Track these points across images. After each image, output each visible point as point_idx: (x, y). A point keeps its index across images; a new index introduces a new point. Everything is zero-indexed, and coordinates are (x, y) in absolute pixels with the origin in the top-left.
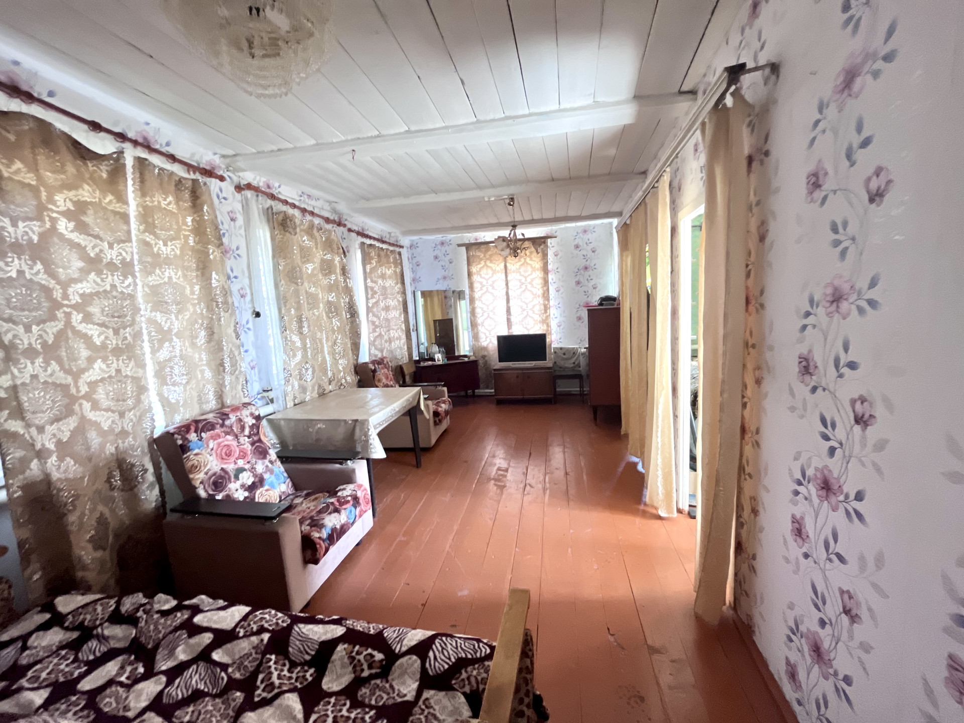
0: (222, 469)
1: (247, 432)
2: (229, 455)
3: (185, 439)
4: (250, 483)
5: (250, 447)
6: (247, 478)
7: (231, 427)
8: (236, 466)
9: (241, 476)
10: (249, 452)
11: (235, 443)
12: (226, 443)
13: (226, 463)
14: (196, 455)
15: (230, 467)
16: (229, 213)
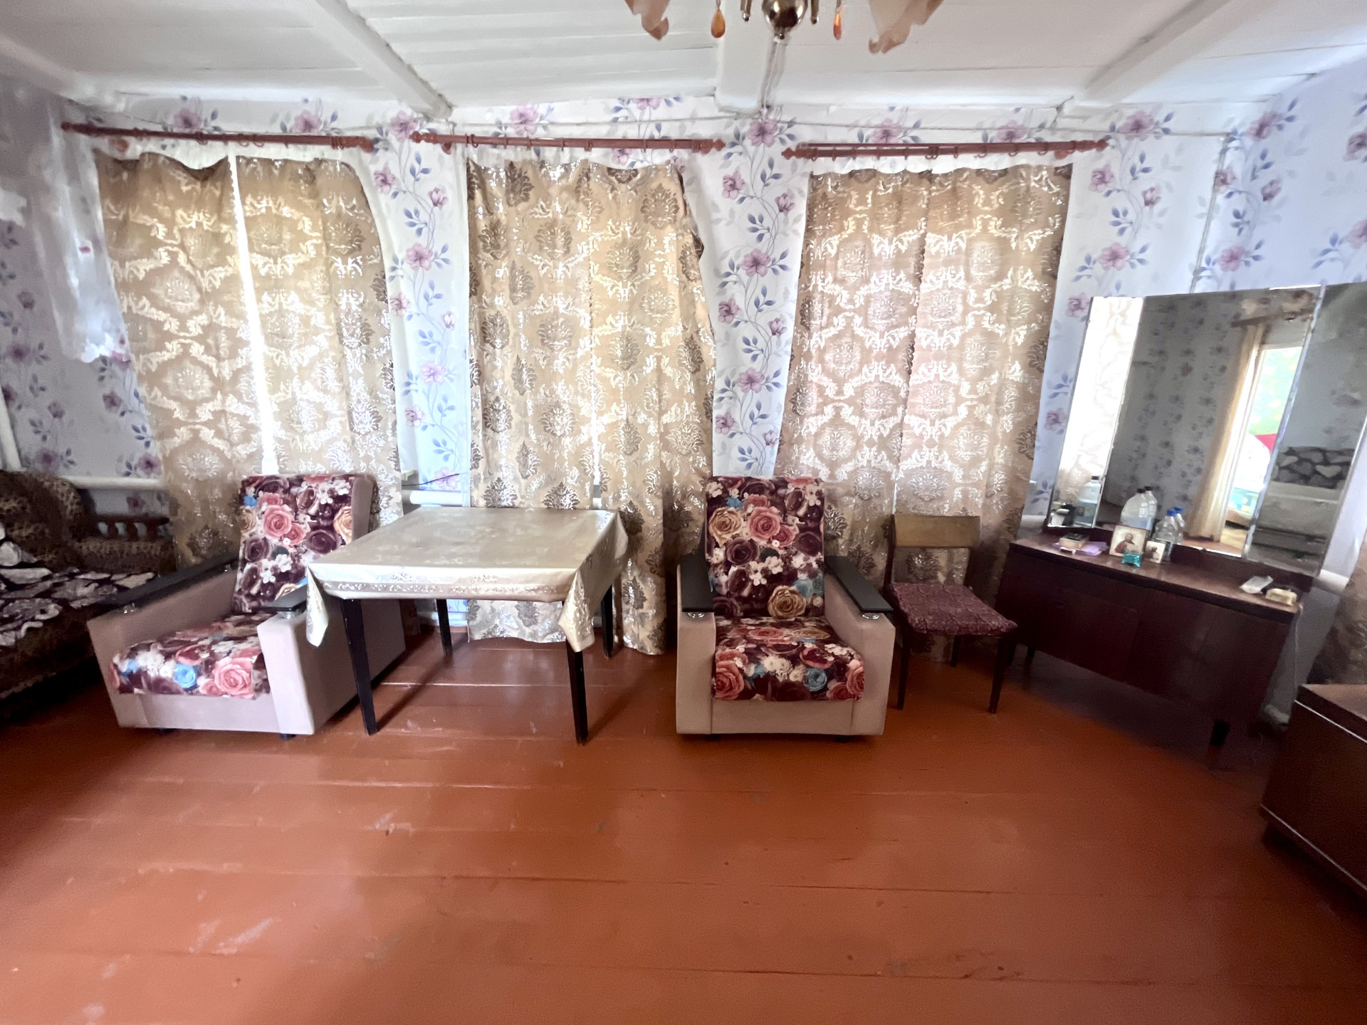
0: (265, 539)
1: (313, 510)
2: (278, 526)
3: (243, 491)
5: (309, 529)
6: (284, 563)
7: (295, 497)
8: (280, 544)
9: (279, 556)
10: (304, 536)
11: (291, 517)
12: (280, 512)
13: (271, 535)
14: (248, 511)
15: (274, 541)
16: (431, 194)
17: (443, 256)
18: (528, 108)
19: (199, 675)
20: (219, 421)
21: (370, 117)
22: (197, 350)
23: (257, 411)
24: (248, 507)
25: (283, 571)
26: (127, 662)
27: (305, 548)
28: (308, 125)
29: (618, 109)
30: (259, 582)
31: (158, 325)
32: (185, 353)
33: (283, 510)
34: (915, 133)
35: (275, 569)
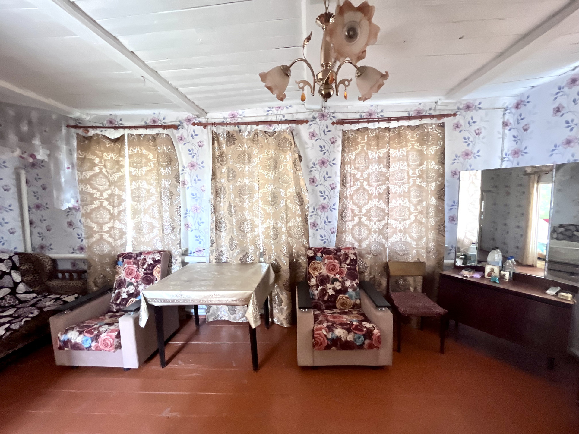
0: (125, 279)
1: (145, 267)
2: (131, 274)
3: (118, 259)
4: (131, 292)
5: (143, 275)
6: (131, 289)
7: (138, 261)
8: (131, 281)
9: (130, 286)
10: (141, 277)
11: (136, 270)
12: (132, 268)
13: (127, 277)
14: (119, 267)
15: (128, 280)
16: (198, 143)
17: (202, 165)
18: (235, 112)
19: (92, 341)
20: (111, 231)
21: (177, 118)
22: (106, 203)
23: (126, 226)
24: (119, 266)
25: (131, 293)
26: (64, 336)
27: (141, 282)
28: (154, 121)
29: (268, 111)
30: (121, 298)
31: (92, 195)
32: (101, 205)
33: (133, 267)
34: (381, 114)
35: (128, 292)
